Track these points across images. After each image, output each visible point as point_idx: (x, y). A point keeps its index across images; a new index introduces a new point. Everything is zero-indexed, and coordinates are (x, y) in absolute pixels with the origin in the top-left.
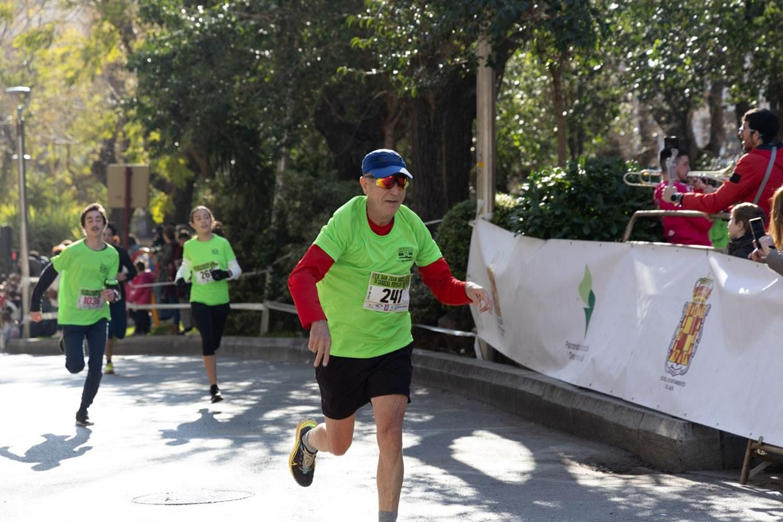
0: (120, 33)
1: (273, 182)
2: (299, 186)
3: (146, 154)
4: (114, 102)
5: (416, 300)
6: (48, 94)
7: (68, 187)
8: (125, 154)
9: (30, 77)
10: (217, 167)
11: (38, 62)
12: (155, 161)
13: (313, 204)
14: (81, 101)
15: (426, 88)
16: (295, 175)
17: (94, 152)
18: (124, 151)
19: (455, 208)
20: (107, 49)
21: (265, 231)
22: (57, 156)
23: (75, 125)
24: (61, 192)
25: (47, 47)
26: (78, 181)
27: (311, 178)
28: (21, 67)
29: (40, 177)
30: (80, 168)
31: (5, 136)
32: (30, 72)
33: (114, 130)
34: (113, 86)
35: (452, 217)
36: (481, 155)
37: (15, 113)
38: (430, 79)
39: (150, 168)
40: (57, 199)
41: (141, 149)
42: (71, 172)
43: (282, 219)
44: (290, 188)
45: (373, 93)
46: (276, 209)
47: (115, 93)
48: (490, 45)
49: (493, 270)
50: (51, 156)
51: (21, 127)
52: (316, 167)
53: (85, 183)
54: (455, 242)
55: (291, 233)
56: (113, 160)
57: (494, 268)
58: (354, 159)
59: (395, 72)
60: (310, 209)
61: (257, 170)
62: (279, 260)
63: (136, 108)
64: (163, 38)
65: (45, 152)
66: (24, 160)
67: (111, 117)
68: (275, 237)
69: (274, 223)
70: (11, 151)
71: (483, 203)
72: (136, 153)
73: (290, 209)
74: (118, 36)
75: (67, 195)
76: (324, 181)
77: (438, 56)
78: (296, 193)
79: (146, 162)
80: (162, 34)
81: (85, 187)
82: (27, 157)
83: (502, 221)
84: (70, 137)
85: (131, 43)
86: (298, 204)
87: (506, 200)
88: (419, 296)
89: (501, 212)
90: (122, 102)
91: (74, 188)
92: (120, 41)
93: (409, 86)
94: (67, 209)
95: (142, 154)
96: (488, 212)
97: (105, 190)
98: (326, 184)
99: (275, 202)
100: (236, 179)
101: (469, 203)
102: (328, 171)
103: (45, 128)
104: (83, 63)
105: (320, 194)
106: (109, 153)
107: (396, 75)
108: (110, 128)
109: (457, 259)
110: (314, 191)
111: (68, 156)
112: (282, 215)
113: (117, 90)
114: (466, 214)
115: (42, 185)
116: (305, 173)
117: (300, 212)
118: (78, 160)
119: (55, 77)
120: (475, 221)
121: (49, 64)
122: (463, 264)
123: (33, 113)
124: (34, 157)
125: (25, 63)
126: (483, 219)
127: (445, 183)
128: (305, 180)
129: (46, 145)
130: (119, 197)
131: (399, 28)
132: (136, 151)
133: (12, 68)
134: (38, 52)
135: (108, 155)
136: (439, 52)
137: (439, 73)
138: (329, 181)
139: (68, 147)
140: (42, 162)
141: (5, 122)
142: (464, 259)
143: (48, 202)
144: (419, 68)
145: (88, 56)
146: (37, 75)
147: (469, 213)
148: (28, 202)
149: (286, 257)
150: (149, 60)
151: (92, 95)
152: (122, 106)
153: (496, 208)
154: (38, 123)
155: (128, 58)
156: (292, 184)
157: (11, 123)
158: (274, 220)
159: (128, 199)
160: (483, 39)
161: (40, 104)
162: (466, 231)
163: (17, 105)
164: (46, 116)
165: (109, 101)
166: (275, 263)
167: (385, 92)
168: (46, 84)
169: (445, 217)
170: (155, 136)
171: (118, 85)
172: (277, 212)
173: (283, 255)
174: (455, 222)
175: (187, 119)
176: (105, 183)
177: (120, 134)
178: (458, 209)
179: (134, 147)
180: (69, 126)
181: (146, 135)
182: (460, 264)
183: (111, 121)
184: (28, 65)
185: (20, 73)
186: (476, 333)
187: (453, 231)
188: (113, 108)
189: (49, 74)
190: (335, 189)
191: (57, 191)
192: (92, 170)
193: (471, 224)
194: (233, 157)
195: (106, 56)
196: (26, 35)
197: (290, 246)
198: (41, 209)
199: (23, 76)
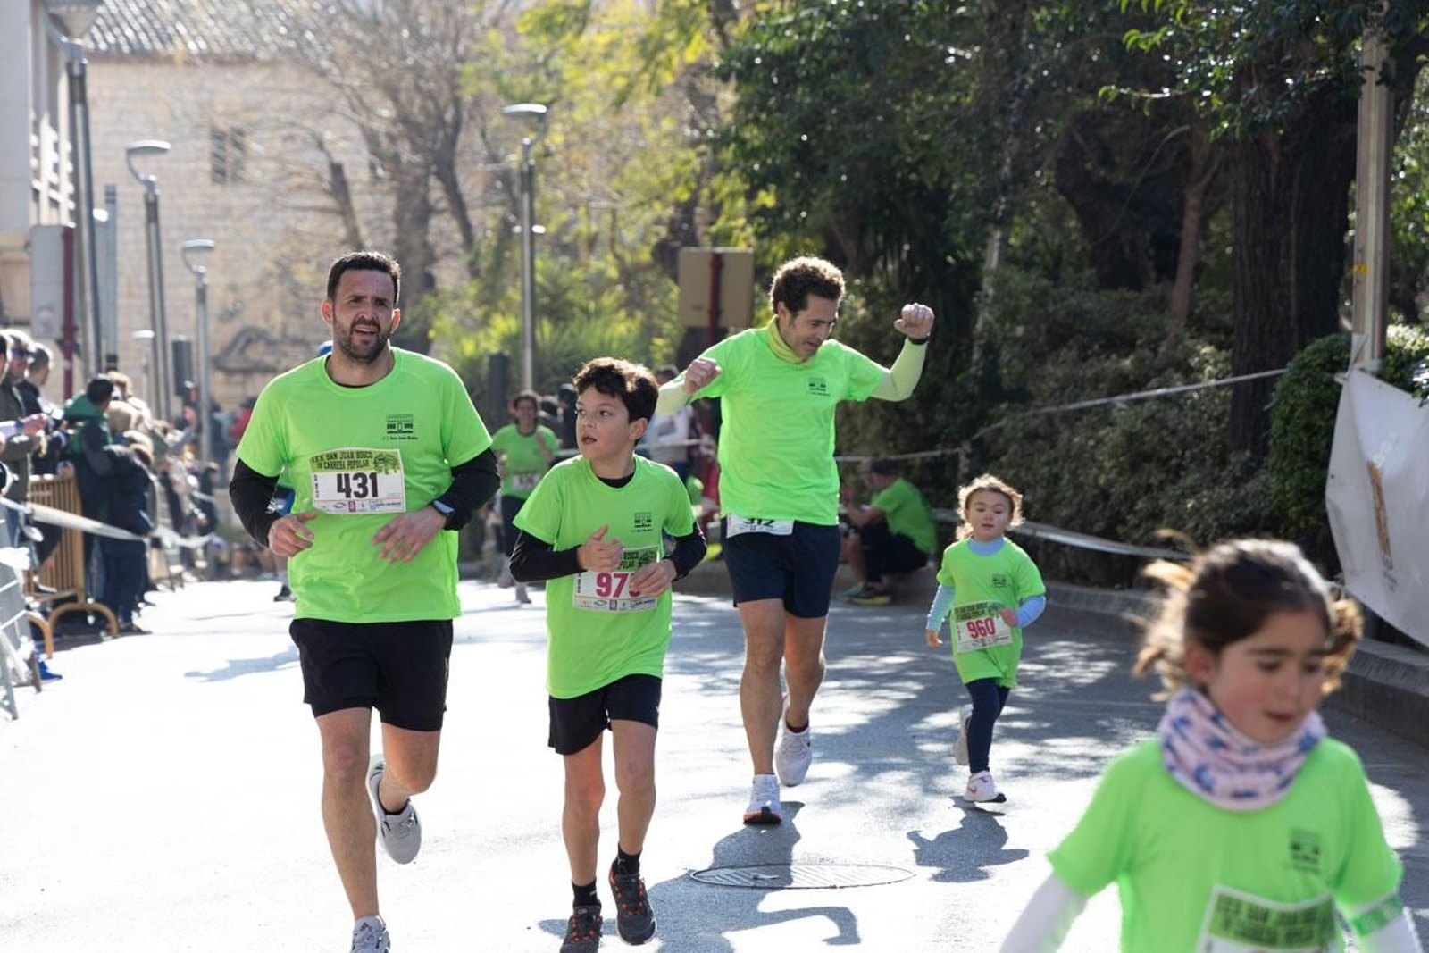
0: (709, 9)
1: (976, 286)
2: (1023, 297)
3: (750, 230)
4: (696, 133)
5: (1233, 516)
6: (579, 115)
7: (612, 283)
8: (713, 229)
9: (550, 86)
10: (875, 258)
11: (564, 57)
12: (766, 243)
13: (1049, 331)
14: (639, 128)
15: (1262, 124)
16: (1017, 278)
17: (658, 222)
18: (712, 223)
19: (1309, 348)
20: (684, 37)
21: (959, 378)
22: (594, 228)
23: (626, 171)
24: (597, 294)
25: (580, 32)
26: (628, 274)
27: (1045, 282)
28: (533, 67)
29: (562, 266)
30: (634, 251)
31: (502, 190)
32: (549, 75)
33: (693, 185)
34: (693, 103)
35: (1304, 366)
36: (1362, 251)
37: (519, 149)
38: (1270, 107)
39: (755, 255)
40: (592, 306)
41: (741, 221)
42: (617, 256)
43: (991, 357)
44: (1007, 300)
45: (1165, 128)
46: (981, 337)
47: (697, 117)
48: (1385, 46)
49: (1379, 466)
50: (584, 227)
51: (528, 177)
52: (1058, 261)
53: (641, 277)
54: (1308, 412)
55: (1007, 383)
56: (692, 240)
57: (1379, 460)
58: (1127, 250)
59: (1207, 93)
60: (1041, 340)
61: (949, 264)
62: (983, 432)
63: (733, 146)
64: (781, 21)
65: (574, 221)
66: (532, 235)
67: (687, 162)
68: (976, 389)
69: (977, 364)
70: (512, 218)
71: (1363, 342)
72: (732, 229)
73: (1005, 339)
74: (704, 14)
75: (608, 300)
76: (1070, 289)
77: (1289, 63)
78: (1017, 310)
79: (749, 246)
80: (782, 14)
81: (641, 286)
82: (538, 229)
83: (1398, 375)
84: (615, 196)
85: (728, 27)
86: (1020, 331)
87: (1407, 335)
88: (1238, 510)
89: (1397, 359)
90: (710, 134)
91: (620, 288)
92: (708, 24)
93: (1231, 122)
94: (607, 325)
95: (743, 229)
96: (1373, 357)
97: (676, 290)
98: (1072, 294)
99: (979, 326)
100: (909, 279)
101: (1336, 340)
102: (1079, 269)
103: (572, 177)
104: (641, 64)
105: (1062, 313)
106: (685, 226)
107: (1208, 98)
108: (687, 182)
109: (1310, 445)
110: (1051, 308)
111: (614, 227)
112: (990, 350)
113: (700, 111)
114: (1330, 360)
115: (564, 280)
116: (1035, 273)
117: (1023, 346)
118: (629, 235)
119: (591, 87)
120: (1347, 374)
121: (583, 62)
122: (1322, 452)
123: (553, 149)
124: (553, 228)
125: (540, 59)
126: (1362, 370)
127: (1293, 300)
128: (1034, 288)
129: (575, 207)
130: (698, 308)
131: (1214, 11)
132: (733, 223)
133: (518, 68)
134: (564, 41)
135: (682, 229)
136: (1288, 57)
137: (1289, 96)
138: (1079, 289)
139: (614, 212)
140: (567, 239)
141: (503, 165)
142: (1323, 444)
143: (576, 310)
144: (1252, 87)
145: (650, 49)
146: (561, 81)
147: (1335, 358)
148: (537, 312)
149: (994, 426)
150: (758, 61)
151: (656, 120)
152: (710, 142)
153: (1386, 351)
154: (560, 170)
155: (722, 56)
156: (1010, 295)
157: (514, 166)
158: (976, 356)
159: (715, 311)
160: (1372, 34)
161: (566, 134)
162: (1329, 392)
163: (523, 136)
164: (576, 155)
165: (688, 131)
166: (977, 436)
167: (1187, 127)
168: (576, 98)
169: (1290, 364)
170: (767, 199)
171: (703, 102)
172: (982, 342)
173: (989, 425)
174: (1308, 375)
175: (824, 169)
176: (675, 279)
177: (705, 192)
178: (1314, 352)
179: (729, 218)
180: (616, 172)
181: (751, 195)
182: (1317, 453)
183: (687, 169)
184: (545, 64)
185: (531, 77)
186: (1343, 583)
187: (1304, 392)
188: (694, 144)
189: (582, 81)
190: (1088, 305)
191: (590, 292)
192: (653, 254)
193: (1339, 379)
194: (905, 238)
195: (681, 52)
196: (541, 11)
197: (1004, 406)
198: (562, 324)
199: (535, 82)
